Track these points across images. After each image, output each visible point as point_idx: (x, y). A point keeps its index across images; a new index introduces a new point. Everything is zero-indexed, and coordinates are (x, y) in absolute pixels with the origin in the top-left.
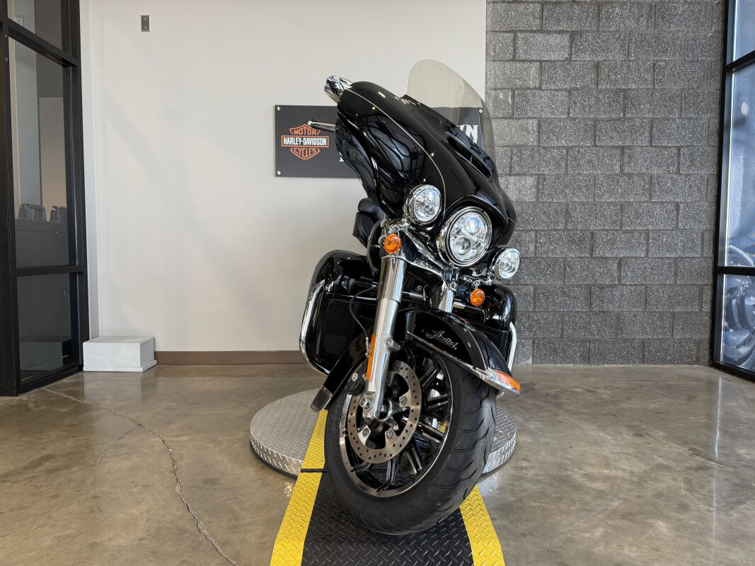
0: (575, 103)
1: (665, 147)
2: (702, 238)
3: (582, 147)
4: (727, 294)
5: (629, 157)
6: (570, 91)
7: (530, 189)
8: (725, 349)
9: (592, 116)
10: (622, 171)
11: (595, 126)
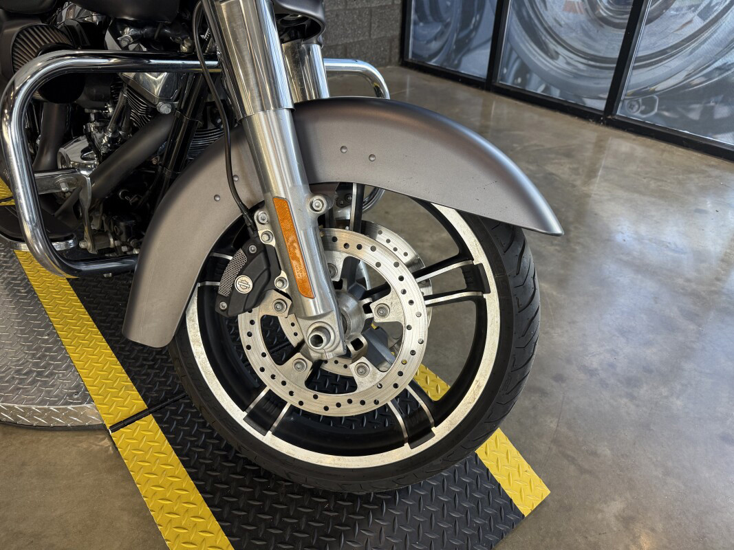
8: (414, 45)
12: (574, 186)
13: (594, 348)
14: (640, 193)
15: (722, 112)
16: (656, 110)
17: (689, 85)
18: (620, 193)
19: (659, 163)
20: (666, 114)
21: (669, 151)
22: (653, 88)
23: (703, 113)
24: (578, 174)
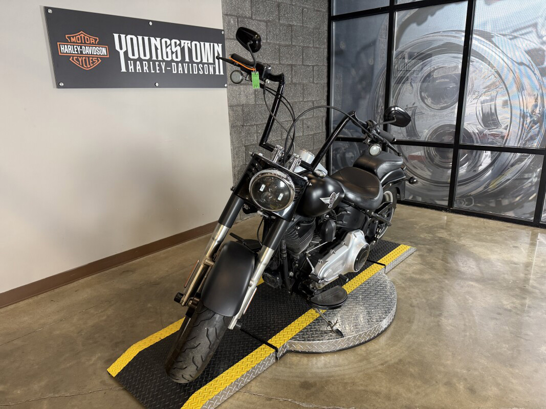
0: (270, 32)
1: (308, 65)
2: (322, 120)
3: (274, 64)
4: (333, 151)
5: (295, 72)
6: (267, 22)
7: (252, 94)
9: (278, 42)
10: (292, 81)
11: (279, 50)
12: (455, 242)
13: (505, 302)
14: (485, 242)
15: (505, 202)
16: (473, 204)
17: (487, 192)
18: (476, 243)
19: (485, 228)
20: (479, 205)
21: (487, 222)
22: (469, 194)
23: (496, 204)
24: (453, 237)
